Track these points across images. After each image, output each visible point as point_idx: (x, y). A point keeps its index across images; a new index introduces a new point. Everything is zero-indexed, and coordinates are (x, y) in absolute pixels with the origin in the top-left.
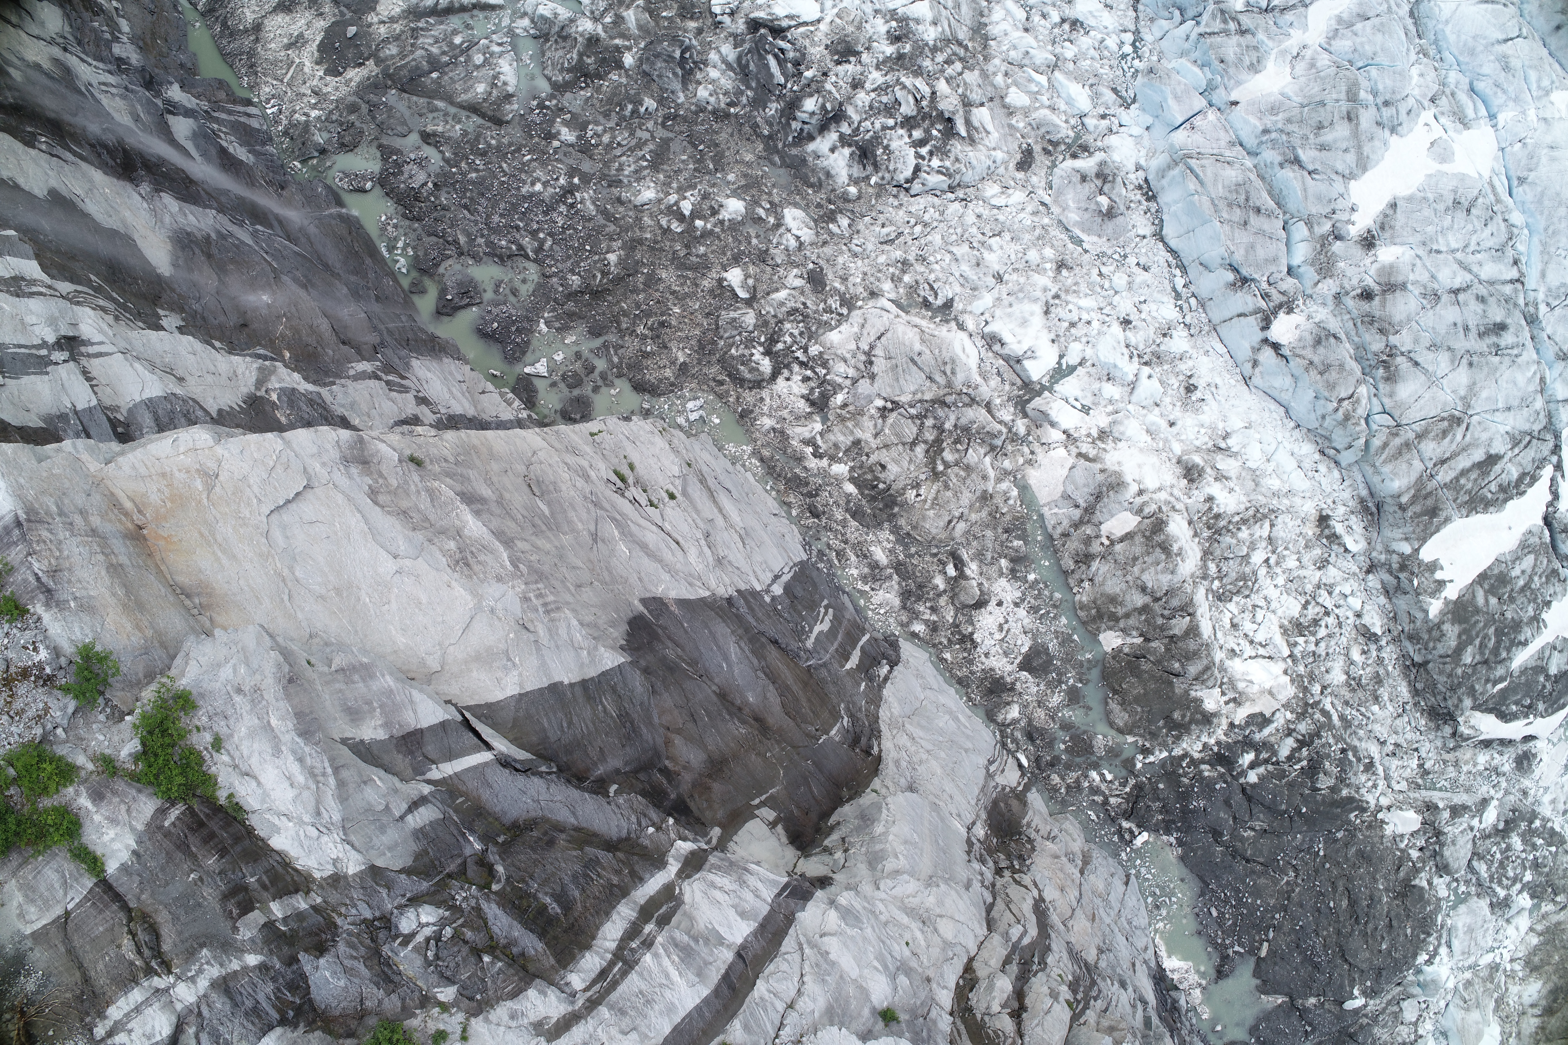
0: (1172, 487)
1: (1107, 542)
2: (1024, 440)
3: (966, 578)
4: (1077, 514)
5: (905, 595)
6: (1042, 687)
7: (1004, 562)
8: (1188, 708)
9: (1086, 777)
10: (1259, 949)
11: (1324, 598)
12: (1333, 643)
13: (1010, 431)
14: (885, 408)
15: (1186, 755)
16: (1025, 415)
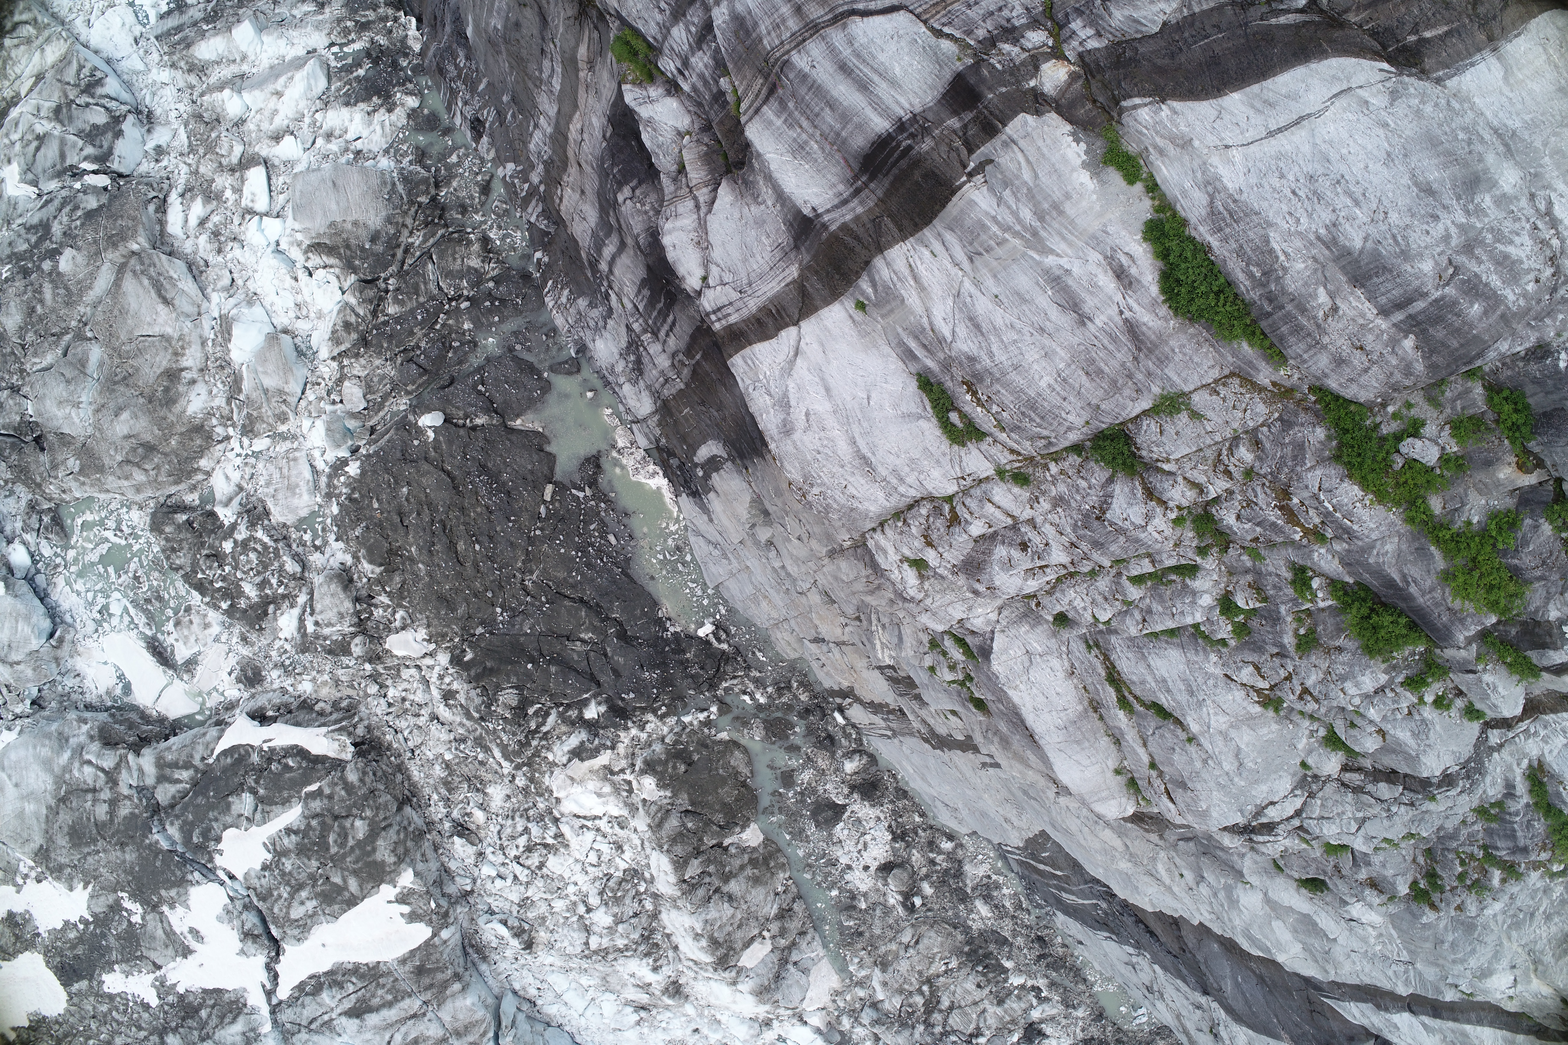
0: (695, 979)
1: (765, 933)
2: (842, 1012)
3: (901, 893)
4: (795, 956)
5: (959, 874)
6: (820, 789)
7: (863, 906)
8: (671, 777)
9: (769, 697)
10: (554, 492)
11: (523, 874)
12: (508, 831)
13: (856, 1019)
14: (977, 1036)
15: (662, 717)
16: (841, 1033)
